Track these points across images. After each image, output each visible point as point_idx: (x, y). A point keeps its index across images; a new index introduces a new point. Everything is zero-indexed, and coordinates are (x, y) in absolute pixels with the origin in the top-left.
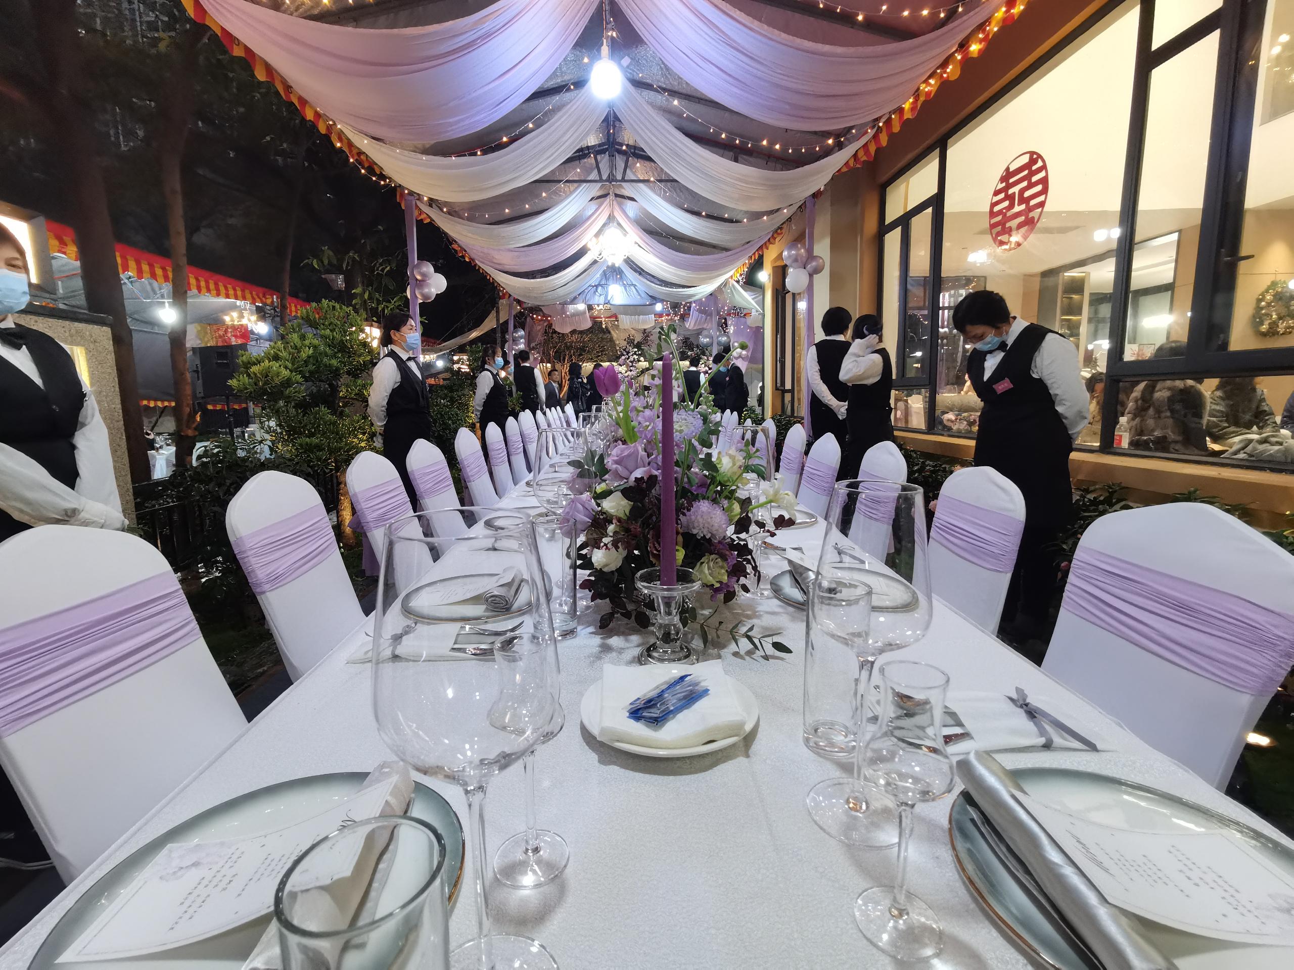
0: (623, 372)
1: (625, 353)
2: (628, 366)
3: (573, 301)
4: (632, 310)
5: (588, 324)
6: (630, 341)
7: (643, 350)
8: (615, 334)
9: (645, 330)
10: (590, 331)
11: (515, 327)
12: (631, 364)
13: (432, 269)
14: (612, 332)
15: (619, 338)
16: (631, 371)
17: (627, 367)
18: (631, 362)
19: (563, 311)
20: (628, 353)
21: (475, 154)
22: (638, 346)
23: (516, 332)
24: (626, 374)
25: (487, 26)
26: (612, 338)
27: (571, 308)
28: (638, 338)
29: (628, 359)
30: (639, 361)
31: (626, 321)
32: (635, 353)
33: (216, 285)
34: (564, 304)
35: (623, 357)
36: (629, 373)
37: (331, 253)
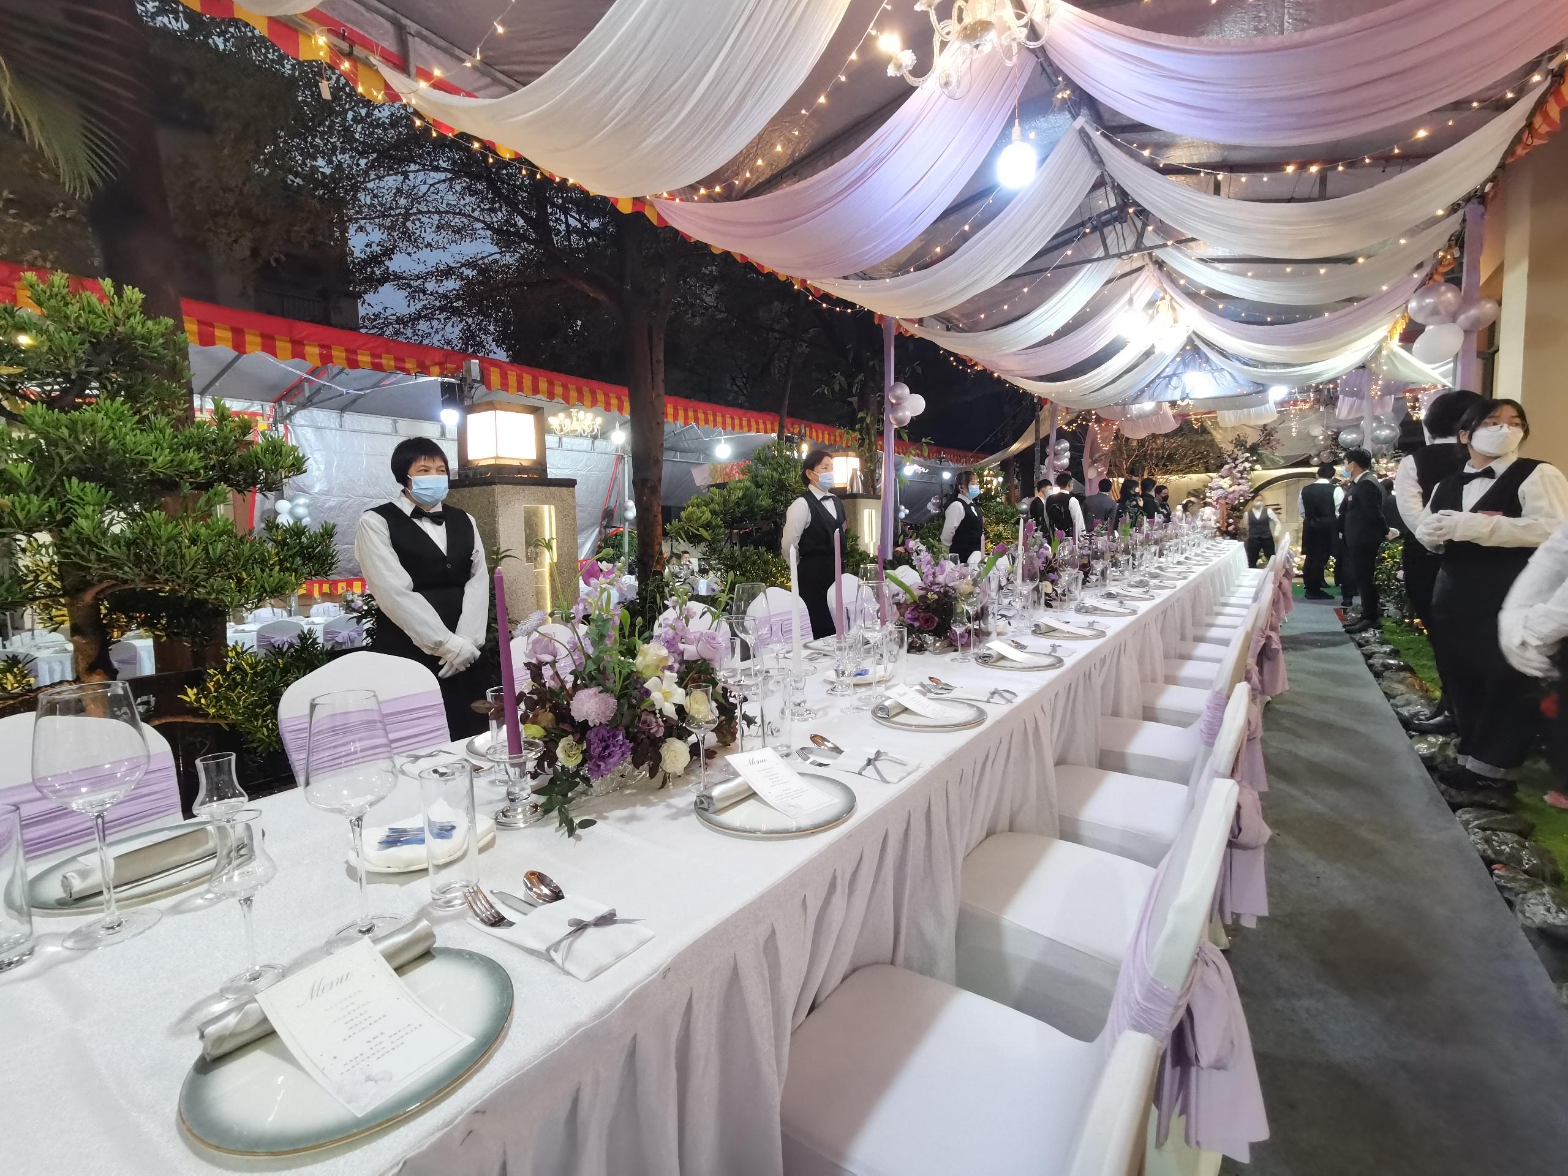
0: (1226, 486)
1: (1229, 460)
2: (1234, 478)
3: (1136, 399)
4: (1232, 402)
5: (1173, 425)
6: (1240, 443)
7: (1259, 455)
8: (1218, 436)
9: (1265, 426)
10: (1178, 432)
11: (1058, 439)
12: (1239, 475)
13: (907, 390)
14: (1214, 433)
15: (1223, 440)
16: (1239, 484)
17: (1233, 480)
18: (1240, 472)
19: (1124, 412)
20: (1236, 459)
21: (908, 272)
22: (1253, 449)
23: (1058, 444)
24: (1231, 490)
25: (874, 155)
26: (1213, 440)
27: (1135, 409)
28: (1253, 438)
29: (1236, 467)
30: (1252, 469)
31: (1228, 418)
32: (1247, 460)
33: (749, 422)
34: (1124, 404)
35: (1227, 467)
36: (1235, 488)
37: (843, 379)
